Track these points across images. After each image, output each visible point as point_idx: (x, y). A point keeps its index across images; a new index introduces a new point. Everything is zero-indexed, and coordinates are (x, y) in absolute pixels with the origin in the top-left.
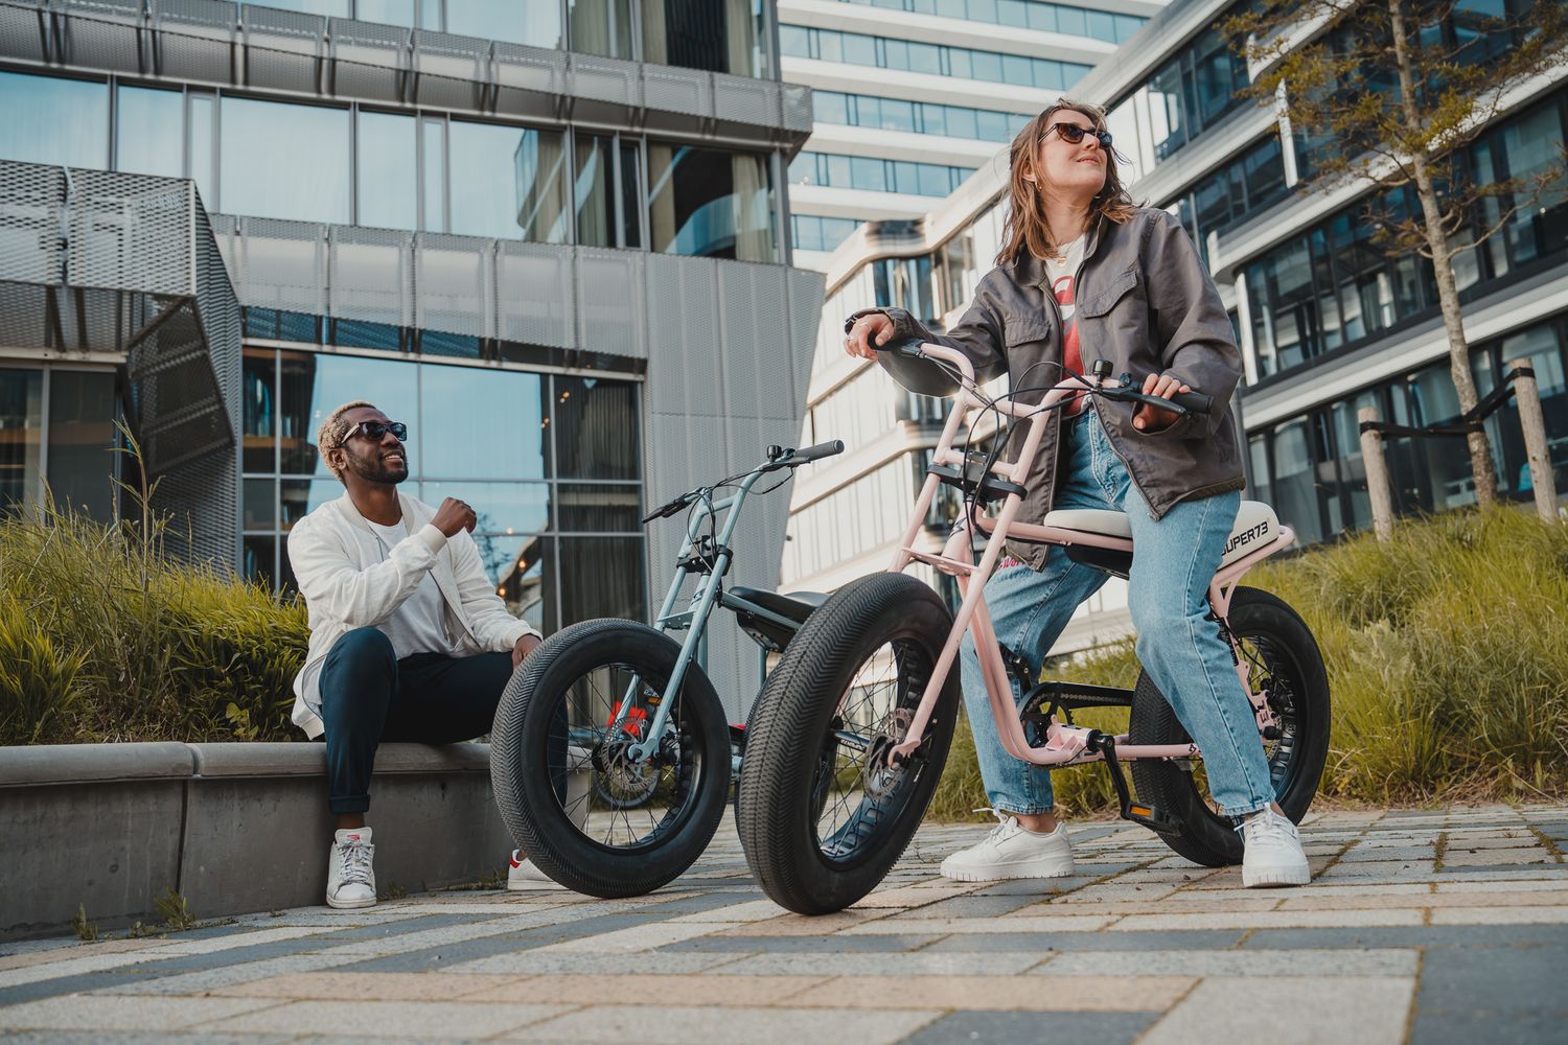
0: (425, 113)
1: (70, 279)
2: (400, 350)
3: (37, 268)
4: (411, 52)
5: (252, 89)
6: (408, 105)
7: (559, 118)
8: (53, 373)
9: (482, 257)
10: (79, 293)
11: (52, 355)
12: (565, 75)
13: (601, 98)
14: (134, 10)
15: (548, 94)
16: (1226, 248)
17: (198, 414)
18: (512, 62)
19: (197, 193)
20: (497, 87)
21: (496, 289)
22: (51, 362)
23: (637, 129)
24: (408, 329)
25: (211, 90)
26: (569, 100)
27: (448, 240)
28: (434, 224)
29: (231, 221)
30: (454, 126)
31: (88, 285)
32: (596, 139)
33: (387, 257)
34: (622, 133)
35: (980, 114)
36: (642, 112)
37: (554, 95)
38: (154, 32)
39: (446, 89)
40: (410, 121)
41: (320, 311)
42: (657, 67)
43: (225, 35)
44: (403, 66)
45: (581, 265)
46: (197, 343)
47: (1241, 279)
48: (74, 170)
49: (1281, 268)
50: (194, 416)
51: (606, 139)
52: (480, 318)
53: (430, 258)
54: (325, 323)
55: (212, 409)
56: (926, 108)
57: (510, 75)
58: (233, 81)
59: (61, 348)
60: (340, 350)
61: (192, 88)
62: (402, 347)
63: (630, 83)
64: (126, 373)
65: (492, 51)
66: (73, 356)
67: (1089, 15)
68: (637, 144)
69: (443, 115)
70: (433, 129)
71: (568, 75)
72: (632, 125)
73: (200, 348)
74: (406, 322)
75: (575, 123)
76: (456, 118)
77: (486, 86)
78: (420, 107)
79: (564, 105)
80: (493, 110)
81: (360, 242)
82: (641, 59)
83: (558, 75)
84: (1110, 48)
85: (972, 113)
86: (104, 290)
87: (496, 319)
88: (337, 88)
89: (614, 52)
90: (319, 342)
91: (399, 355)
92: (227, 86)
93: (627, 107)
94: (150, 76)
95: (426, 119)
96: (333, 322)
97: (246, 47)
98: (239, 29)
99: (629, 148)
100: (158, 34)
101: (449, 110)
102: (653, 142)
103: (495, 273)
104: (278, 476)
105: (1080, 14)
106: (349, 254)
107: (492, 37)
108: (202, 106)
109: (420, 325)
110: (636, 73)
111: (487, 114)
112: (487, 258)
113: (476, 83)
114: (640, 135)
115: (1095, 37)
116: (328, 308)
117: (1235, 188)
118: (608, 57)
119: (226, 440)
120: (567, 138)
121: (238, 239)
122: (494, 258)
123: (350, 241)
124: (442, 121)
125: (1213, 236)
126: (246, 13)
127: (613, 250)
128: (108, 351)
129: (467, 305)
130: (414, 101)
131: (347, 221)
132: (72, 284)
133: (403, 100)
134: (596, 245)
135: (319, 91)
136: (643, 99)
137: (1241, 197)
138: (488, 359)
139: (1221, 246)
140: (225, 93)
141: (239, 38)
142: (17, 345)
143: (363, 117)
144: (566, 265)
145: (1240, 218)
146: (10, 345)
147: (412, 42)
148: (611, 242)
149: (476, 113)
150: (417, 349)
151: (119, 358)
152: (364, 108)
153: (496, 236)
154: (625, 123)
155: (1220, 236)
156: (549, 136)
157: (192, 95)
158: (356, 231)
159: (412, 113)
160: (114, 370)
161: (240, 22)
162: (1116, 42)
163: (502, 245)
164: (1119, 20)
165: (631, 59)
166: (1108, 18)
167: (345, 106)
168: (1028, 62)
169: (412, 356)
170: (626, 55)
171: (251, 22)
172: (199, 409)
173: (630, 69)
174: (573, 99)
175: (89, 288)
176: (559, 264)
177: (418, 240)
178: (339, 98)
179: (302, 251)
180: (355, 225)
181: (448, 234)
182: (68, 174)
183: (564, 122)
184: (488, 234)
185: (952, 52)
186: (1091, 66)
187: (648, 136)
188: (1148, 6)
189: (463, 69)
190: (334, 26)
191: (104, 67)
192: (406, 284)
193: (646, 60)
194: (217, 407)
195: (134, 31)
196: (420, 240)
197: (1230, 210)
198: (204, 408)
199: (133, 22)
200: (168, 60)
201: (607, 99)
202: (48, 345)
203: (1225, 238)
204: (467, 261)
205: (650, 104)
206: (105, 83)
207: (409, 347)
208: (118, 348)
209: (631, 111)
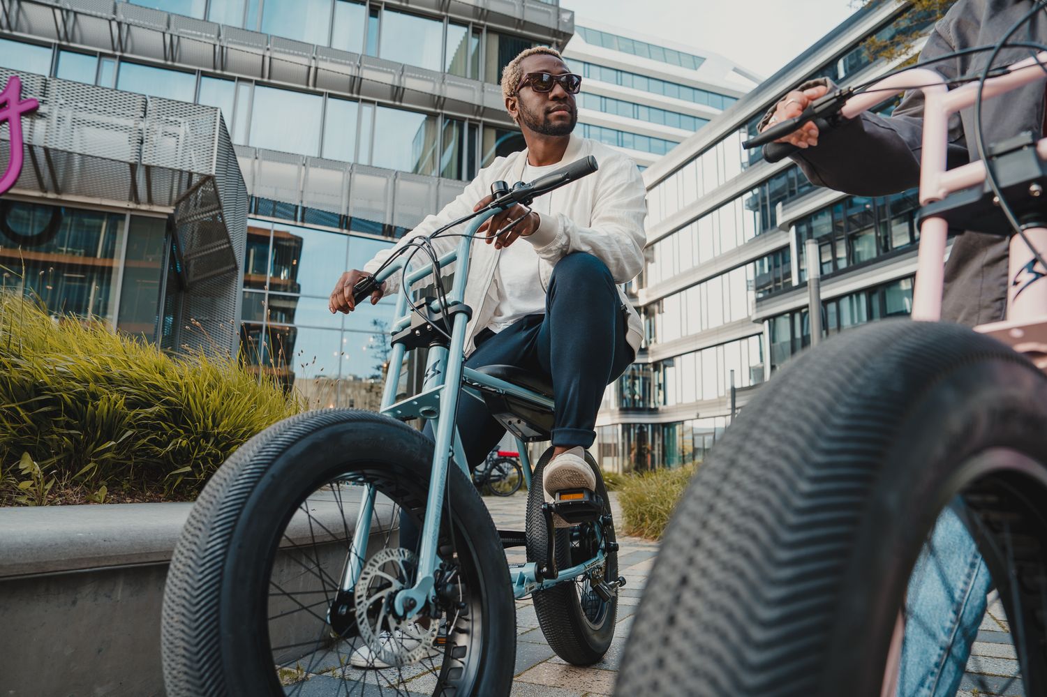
0: (364, 101)
1: (143, 160)
2: (339, 227)
3: (126, 153)
4: (359, 68)
5: (272, 81)
6: (355, 96)
7: (436, 108)
8: (132, 216)
9: (388, 180)
10: (148, 168)
11: (132, 205)
12: (441, 87)
13: (460, 99)
14: (213, 36)
15: (431, 95)
16: (787, 211)
17: (217, 249)
18: (414, 78)
19: (221, 116)
20: (404, 89)
21: (394, 197)
22: (131, 210)
23: (478, 118)
24: (344, 216)
25: (250, 81)
26: (442, 99)
27: (371, 170)
28: (364, 160)
29: (254, 151)
30: (379, 109)
31: (153, 164)
32: (455, 122)
33: (336, 177)
34: (470, 119)
35: (652, 140)
36: (482, 108)
37: (435, 95)
38: (222, 47)
39: (376, 89)
40: (355, 105)
41: (297, 203)
42: (492, 85)
43: (261, 52)
44: (353, 74)
45: (442, 188)
46: (217, 206)
47: (793, 228)
48: (151, 98)
49: (815, 223)
50: (214, 250)
51: (460, 122)
52: (384, 213)
53: (359, 179)
54: (299, 209)
55: (225, 246)
56: (624, 134)
57: (411, 84)
58: (262, 76)
59: (138, 202)
60: (306, 225)
61: (240, 79)
62: (341, 226)
63: (476, 93)
64: (174, 220)
65: (403, 70)
66: (144, 207)
67: (710, 95)
68: (478, 126)
69: (373, 102)
70: (367, 109)
71: (443, 86)
72: (476, 115)
73: (217, 209)
74: (343, 212)
75: (444, 112)
76: (380, 104)
77: (398, 88)
78: (361, 97)
79: (439, 101)
80: (401, 101)
81: (323, 167)
82: (483, 80)
83: (438, 86)
84: (718, 112)
85: (647, 139)
86: (162, 168)
87: (393, 214)
88: (317, 83)
89: (469, 75)
90: (295, 219)
91: (338, 230)
92: (259, 79)
93: (474, 105)
94: (218, 72)
95: (364, 104)
96: (304, 209)
97: (270, 58)
98: (268, 49)
99: (473, 128)
100: (225, 49)
101: (377, 100)
102: (487, 126)
103: (394, 189)
104: (267, 292)
105: (706, 94)
106: (316, 174)
107: (403, 62)
108: (245, 89)
109: (351, 214)
110: (480, 88)
111: (397, 103)
112: (391, 181)
113: (393, 86)
114: (479, 121)
115: (713, 106)
116: (302, 202)
117: (791, 181)
118: (466, 77)
119: (233, 266)
120: (440, 119)
121: (257, 161)
122: (395, 181)
123: (316, 167)
124: (372, 106)
125: (779, 205)
126: (272, 40)
127: (460, 182)
128: (164, 206)
129: (378, 206)
130: (358, 93)
131: (316, 154)
132: (144, 163)
133: (352, 93)
134: (451, 178)
135: (308, 85)
136: (483, 101)
137: (794, 186)
138: (386, 236)
139: (784, 210)
140: (258, 83)
141: (268, 54)
142: (112, 198)
143: (331, 101)
144: (433, 188)
145: (792, 198)
146: (108, 198)
147: (360, 62)
148: (459, 177)
149: (391, 102)
150: (348, 228)
151: (170, 210)
152: (331, 96)
153: (396, 169)
154: (472, 114)
155: (783, 205)
156: (432, 117)
157: (240, 83)
158: (320, 161)
159: (356, 100)
160: (166, 217)
161: (269, 46)
162: (723, 109)
163: (399, 174)
164: (725, 99)
165: (478, 80)
166: (720, 98)
167: (320, 94)
168: (678, 116)
169: (345, 231)
170: (475, 77)
171: (274, 46)
172: (218, 246)
173: (476, 85)
174: (445, 98)
175: (153, 166)
176: (430, 187)
177: (353, 168)
178: (318, 89)
179: (291, 170)
180: (320, 157)
181: (370, 166)
182: (149, 100)
183: (439, 111)
184: (392, 168)
185: (640, 108)
186: (709, 120)
187: (484, 122)
188: (739, 93)
189: (388, 79)
190: (319, 50)
191: (194, 65)
192: (346, 191)
193: (486, 81)
194: (228, 245)
195: (212, 46)
196: (354, 168)
197: (787, 193)
198: (220, 245)
199: (212, 42)
200: (230, 64)
201: (463, 100)
202: (130, 200)
203: (786, 206)
204: (379, 182)
205: (487, 104)
206: (194, 74)
207: (344, 226)
208: (170, 205)
209: (476, 108)
